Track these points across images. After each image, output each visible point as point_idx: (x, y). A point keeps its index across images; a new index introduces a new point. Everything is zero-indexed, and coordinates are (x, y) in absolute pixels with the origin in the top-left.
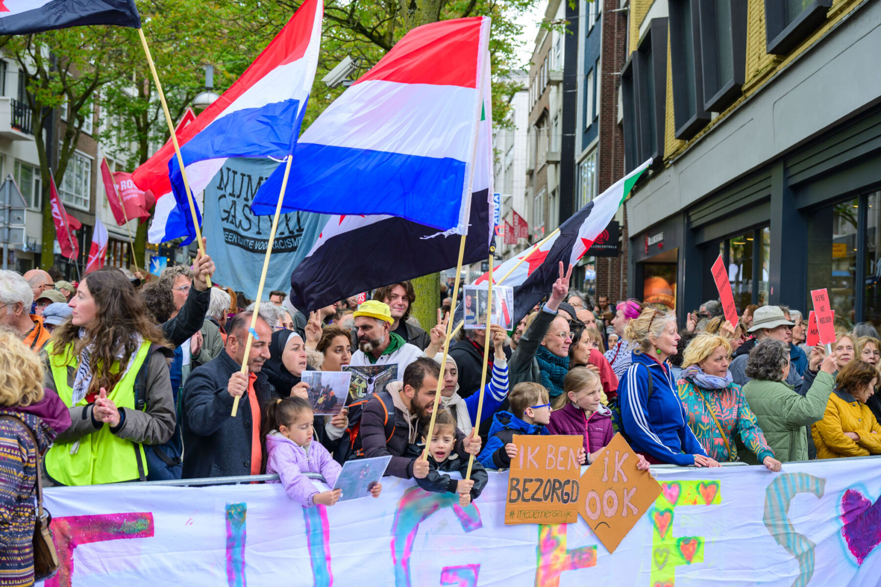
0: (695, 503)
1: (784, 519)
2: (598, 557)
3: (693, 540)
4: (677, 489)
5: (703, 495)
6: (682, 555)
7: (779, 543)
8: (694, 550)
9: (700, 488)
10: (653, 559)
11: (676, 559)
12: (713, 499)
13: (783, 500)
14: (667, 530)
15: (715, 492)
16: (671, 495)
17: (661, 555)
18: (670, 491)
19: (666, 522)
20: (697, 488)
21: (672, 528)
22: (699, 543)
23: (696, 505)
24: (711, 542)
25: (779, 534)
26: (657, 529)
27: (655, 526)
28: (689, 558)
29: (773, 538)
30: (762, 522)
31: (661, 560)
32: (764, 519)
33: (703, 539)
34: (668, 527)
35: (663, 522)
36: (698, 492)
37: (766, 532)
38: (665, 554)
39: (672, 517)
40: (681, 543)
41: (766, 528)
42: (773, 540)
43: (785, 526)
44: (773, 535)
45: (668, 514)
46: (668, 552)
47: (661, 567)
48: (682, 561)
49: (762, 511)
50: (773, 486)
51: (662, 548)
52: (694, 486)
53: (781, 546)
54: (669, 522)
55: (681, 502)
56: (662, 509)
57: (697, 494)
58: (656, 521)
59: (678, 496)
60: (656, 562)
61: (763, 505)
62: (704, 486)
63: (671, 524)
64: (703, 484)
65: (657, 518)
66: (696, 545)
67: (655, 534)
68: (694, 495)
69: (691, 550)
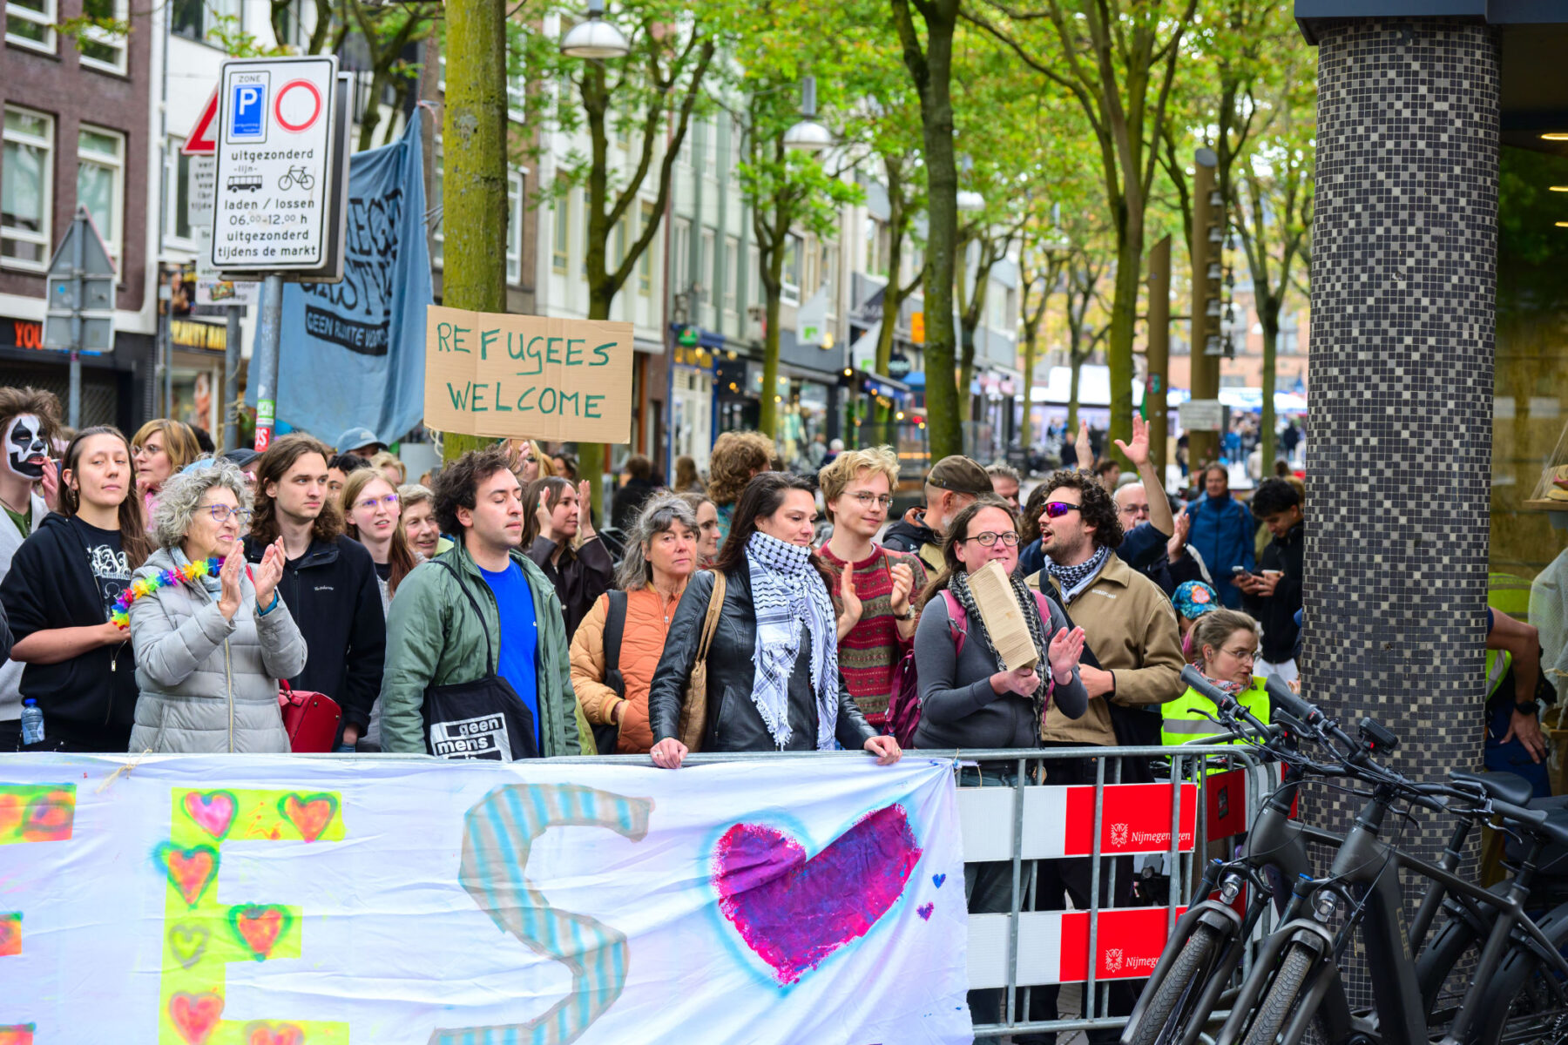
0: (275, 835)
1: (516, 880)
2: (24, 936)
3: (271, 912)
4: (227, 806)
5: (297, 820)
6: (242, 940)
7: (503, 929)
8: (274, 931)
9: (287, 806)
10: (166, 945)
11: (226, 946)
12: (321, 830)
13: (511, 839)
14: (203, 890)
15: (328, 815)
16: (211, 819)
17: (188, 939)
18: (207, 809)
19: (200, 871)
20: (280, 806)
21: (215, 886)
22: (288, 919)
23: (278, 842)
24: (320, 917)
25: (503, 910)
26: (177, 884)
27: (171, 879)
28: (262, 949)
29: (487, 917)
30: (455, 882)
31: (188, 949)
32: (462, 876)
33: (297, 910)
34: (207, 882)
35: (191, 872)
36: (284, 814)
37: (469, 903)
38: (198, 938)
39: (216, 863)
40: (239, 917)
41: (467, 896)
42: (487, 920)
43: (519, 894)
44: (488, 911)
45: (206, 856)
46: (206, 933)
47: (189, 963)
48: (244, 953)
49: (457, 861)
50: (483, 810)
51: (189, 925)
52: (271, 802)
53: (508, 934)
54: (208, 871)
55: (235, 831)
56: (189, 845)
57: (280, 819)
58: (175, 868)
59: (228, 820)
60: (176, 953)
61: (459, 846)
62: (299, 804)
63: (212, 876)
64: (296, 800)
65: (173, 862)
66: (280, 923)
67: (172, 895)
68: (272, 820)
69: (267, 930)
